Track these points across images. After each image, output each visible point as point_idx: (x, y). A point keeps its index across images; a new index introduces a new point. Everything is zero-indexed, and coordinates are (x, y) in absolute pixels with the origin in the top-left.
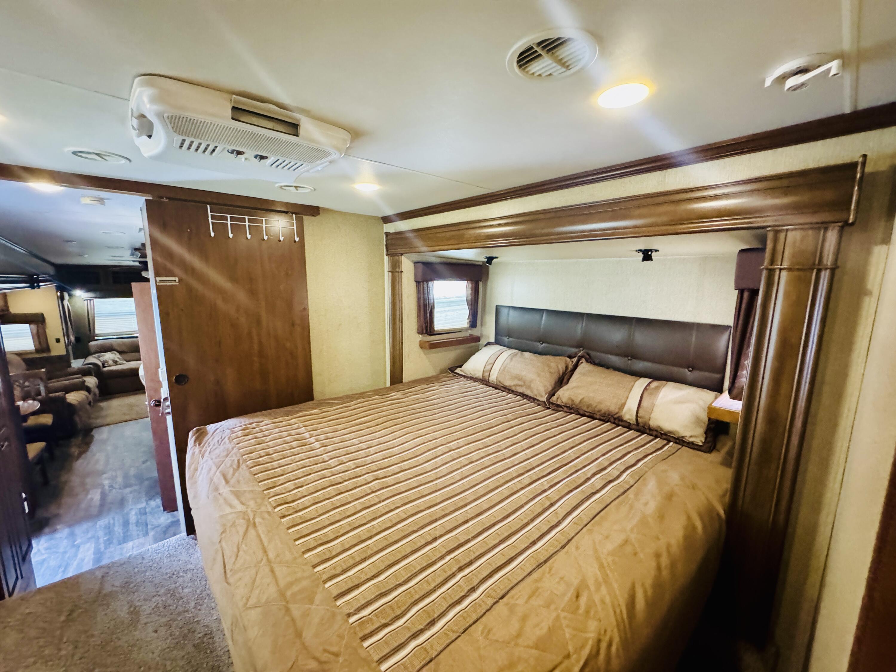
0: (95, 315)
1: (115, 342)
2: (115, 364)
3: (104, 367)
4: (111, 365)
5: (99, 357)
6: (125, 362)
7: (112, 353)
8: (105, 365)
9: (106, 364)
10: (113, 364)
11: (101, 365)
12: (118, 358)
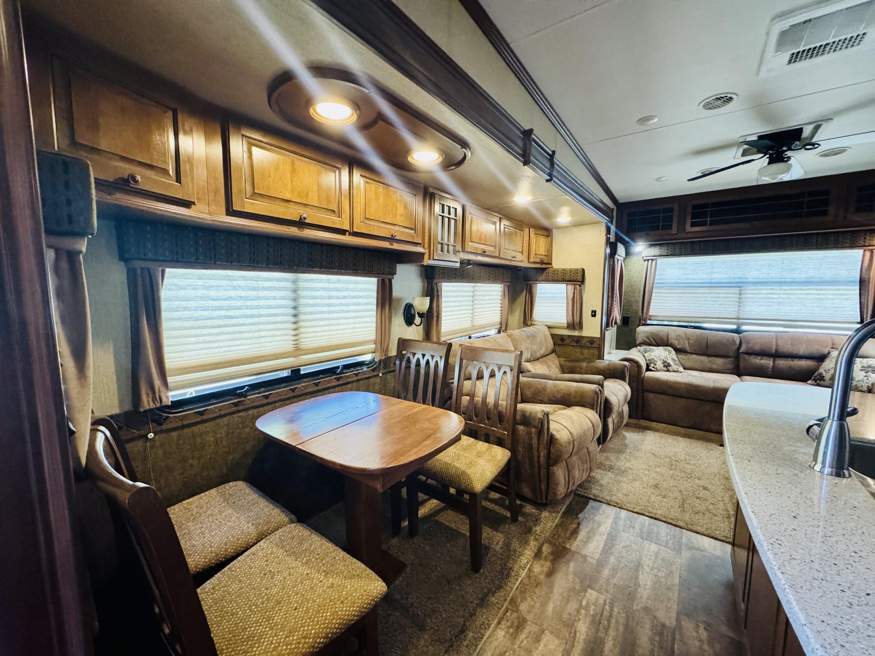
0: (655, 285)
1: (673, 333)
2: (665, 369)
3: (648, 370)
4: (659, 368)
5: (646, 352)
6: (681, 369)
7: (665, 350)
8: (650, 368)
9: (652, 365)
10: (663, 368)
11: (644, 366)
12: (673, 360)
